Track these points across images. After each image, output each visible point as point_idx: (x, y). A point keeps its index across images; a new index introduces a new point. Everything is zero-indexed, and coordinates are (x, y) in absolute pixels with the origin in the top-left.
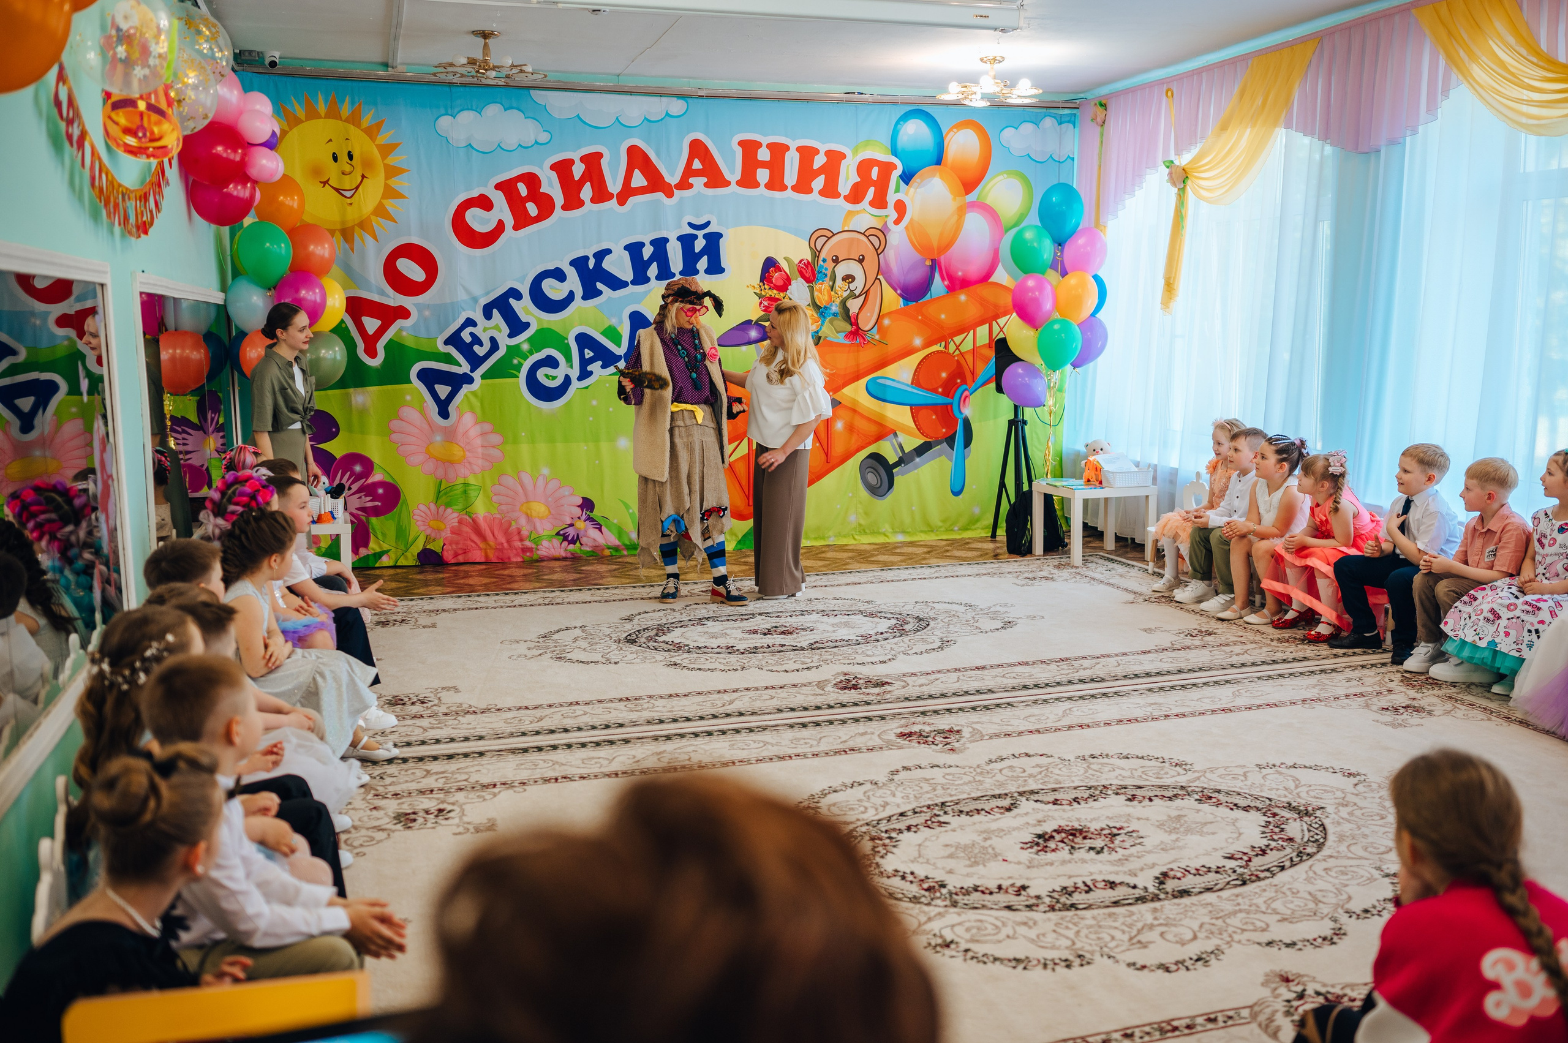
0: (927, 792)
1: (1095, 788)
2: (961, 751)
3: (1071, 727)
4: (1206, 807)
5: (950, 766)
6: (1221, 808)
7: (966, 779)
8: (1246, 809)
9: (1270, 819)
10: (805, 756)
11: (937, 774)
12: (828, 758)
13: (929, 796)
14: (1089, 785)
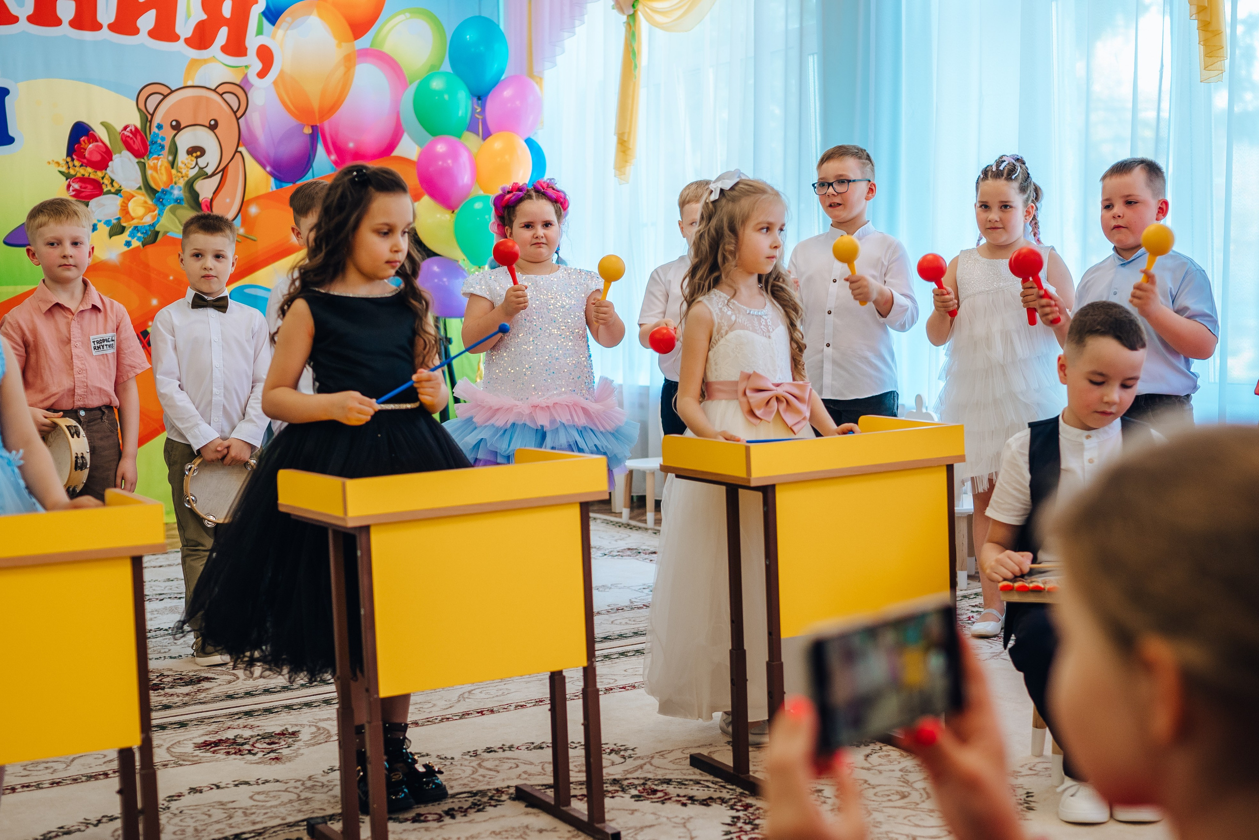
0: (218, 822)
1: (483, 793)
2: (290, 759)
3: (465, 715)
4: (646, 805)
5: (267, 781)
6: (668, 805)
7: (286, 797)
8: (706, 802)
9: (741, 814)
10: (39, 786)
11: (242, 796)
12: (75, 786)
13: (218, 826)
14: (474, 790)
